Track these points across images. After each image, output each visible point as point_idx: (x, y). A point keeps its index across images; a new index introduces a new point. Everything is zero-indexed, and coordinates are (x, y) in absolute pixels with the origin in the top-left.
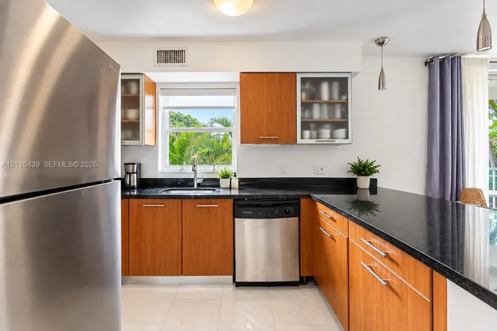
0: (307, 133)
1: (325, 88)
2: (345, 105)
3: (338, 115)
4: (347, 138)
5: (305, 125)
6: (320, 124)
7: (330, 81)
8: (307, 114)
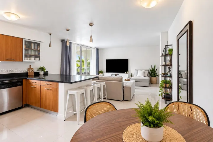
0: (26, 58)
1: (33, 45)
2: (39, 51)
3: (37, 53)
4: (39, 60)
5: (26, 56)
6: (31, 56)
7: (34, 43)
8: (26, 52)
